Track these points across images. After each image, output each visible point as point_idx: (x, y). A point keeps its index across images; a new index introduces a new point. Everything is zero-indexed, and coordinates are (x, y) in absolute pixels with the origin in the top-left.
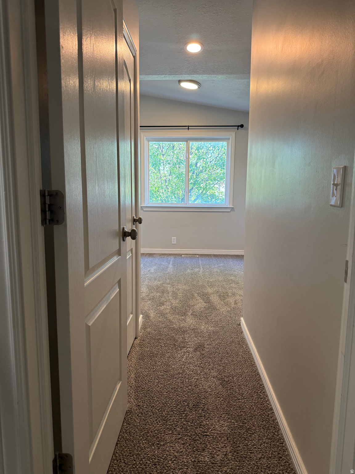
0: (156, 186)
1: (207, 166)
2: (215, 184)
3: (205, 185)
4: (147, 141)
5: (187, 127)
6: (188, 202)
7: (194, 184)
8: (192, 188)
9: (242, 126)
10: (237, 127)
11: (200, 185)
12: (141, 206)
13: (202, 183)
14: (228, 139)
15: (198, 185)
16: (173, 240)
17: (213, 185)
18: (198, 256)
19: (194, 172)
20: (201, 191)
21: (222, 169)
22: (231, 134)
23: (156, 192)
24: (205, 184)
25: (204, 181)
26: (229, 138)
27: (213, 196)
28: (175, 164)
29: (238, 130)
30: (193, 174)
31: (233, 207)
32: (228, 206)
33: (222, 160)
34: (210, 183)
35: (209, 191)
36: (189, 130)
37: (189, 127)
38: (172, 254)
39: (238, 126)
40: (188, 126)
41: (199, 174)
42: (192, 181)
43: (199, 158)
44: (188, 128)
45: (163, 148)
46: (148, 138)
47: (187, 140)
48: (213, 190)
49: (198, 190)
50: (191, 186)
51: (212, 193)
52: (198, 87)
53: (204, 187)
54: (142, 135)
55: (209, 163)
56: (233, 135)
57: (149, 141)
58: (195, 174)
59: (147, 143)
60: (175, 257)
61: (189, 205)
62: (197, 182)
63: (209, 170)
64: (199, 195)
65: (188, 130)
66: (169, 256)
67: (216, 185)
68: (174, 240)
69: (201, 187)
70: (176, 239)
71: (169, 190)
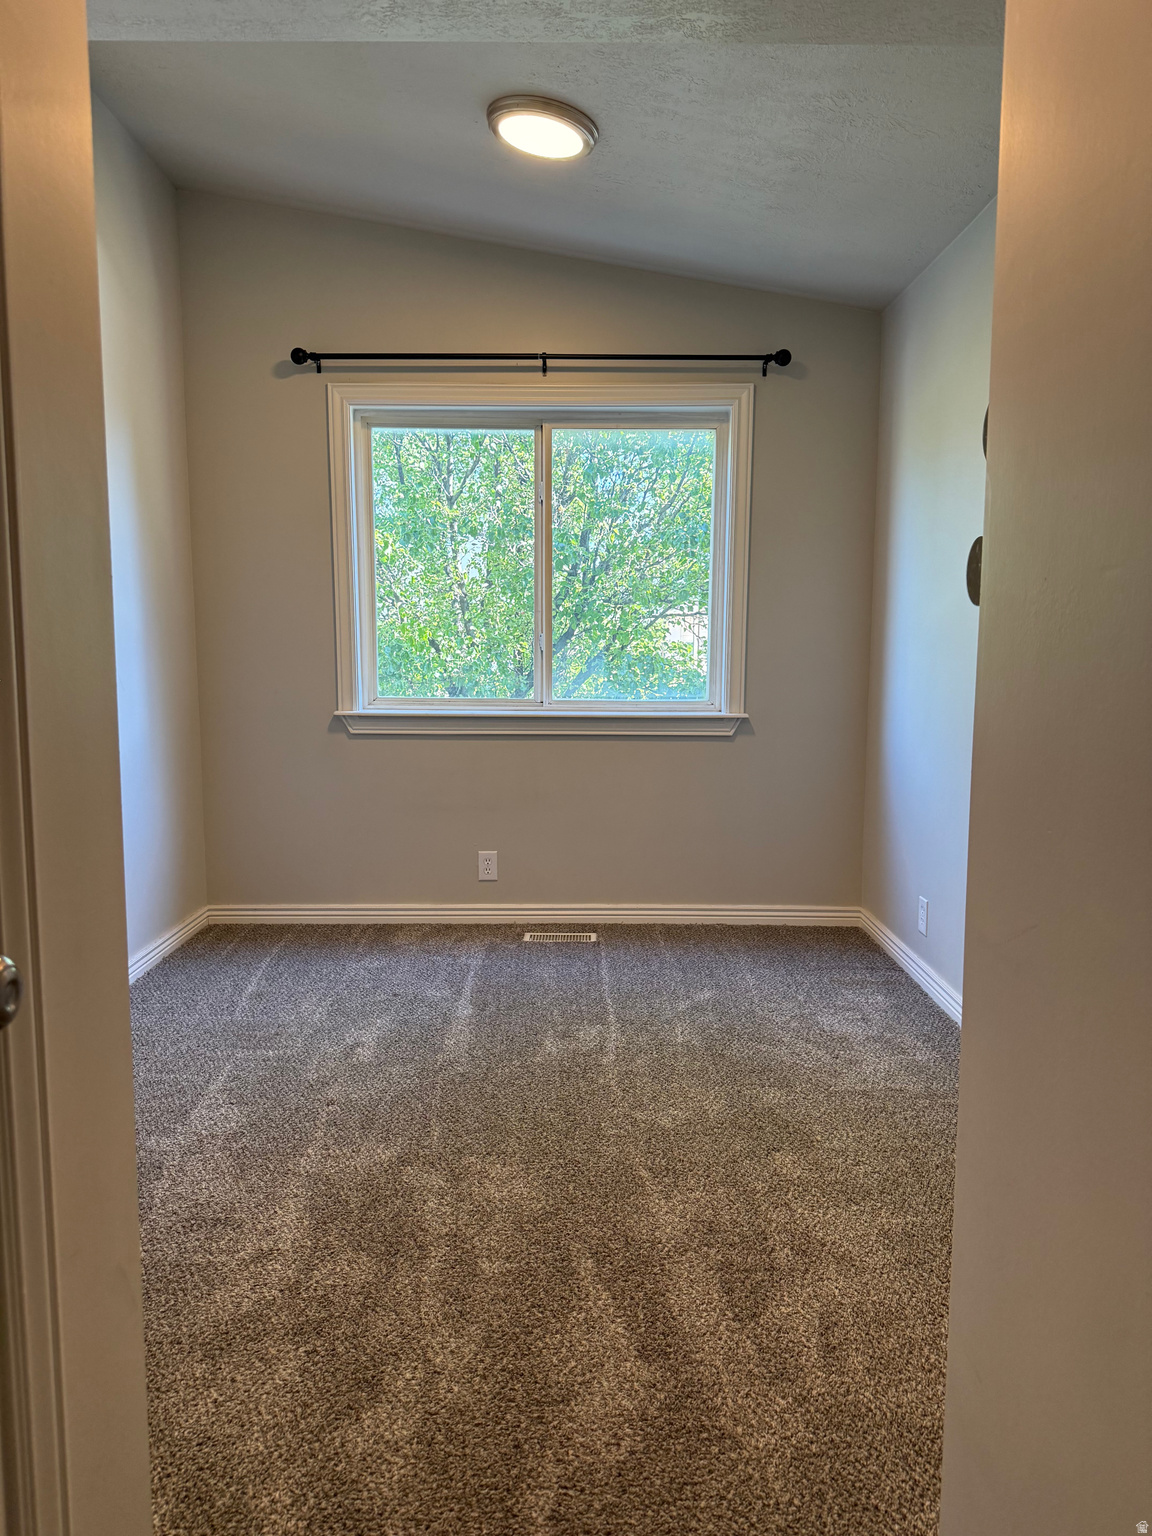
0: (422, 625)
1: (626, 544)
2: (657, 618)
3: (621, 618)
4: (359, 424)
5: (539, 363)
6: (549, 694)
7: (578, 615)
8: (569, 634)
9: (783, 358)
10: (762, 362)
11: (600, 620)
12: (336, 713)
13: (608, 613)
14: (723, 417)
15: (591, 621)
16: (482, 866)
17: (648, 620)
18: (594, 937)
19: (575, 567)
20: (602, 644)
21: (687, 555)
22: (737, 397)
23: (422, 647)
24: (618, 616)
25: (616, 604)
26: (727, 414)
27: (650, 663)
28: (499, 534)
29: (765, 374)
30: (570, 574)
31: (746, 716)
32: (724, 713)
33: (688, 519)
34: (636, 611)
35: (634, 643)
36: (548, 374)
37: (550, 363)
38: (477, 926)
39: (767, 359)
40: (545, 357)
41: (596, 578)
42: (567, 604)
43: (596, 511)
44: (545, 363)
45: (450, 472)
46: (366, 411)
47: (539, 421)
48: (651, 638)
49: (590, 637)
50: (561, 625)
51: (645, 651)
52: (586, 143)
53: (614, 626)
54: (337, 397)
55: (634, 532)
56: (744, 396)
57: (368, 424)
58: (581, 575)
59: (361, 432)
60: (492, 949)
61: (554, 706)
62: (589, 609)
63: (633, 562)
64: (598, 657)
65: (541, 374)
66: (462, 939)
67: (660, 620)
68: (488, 863)
69: (602, 629)
70: (495, 859)
71: (477, 640)
